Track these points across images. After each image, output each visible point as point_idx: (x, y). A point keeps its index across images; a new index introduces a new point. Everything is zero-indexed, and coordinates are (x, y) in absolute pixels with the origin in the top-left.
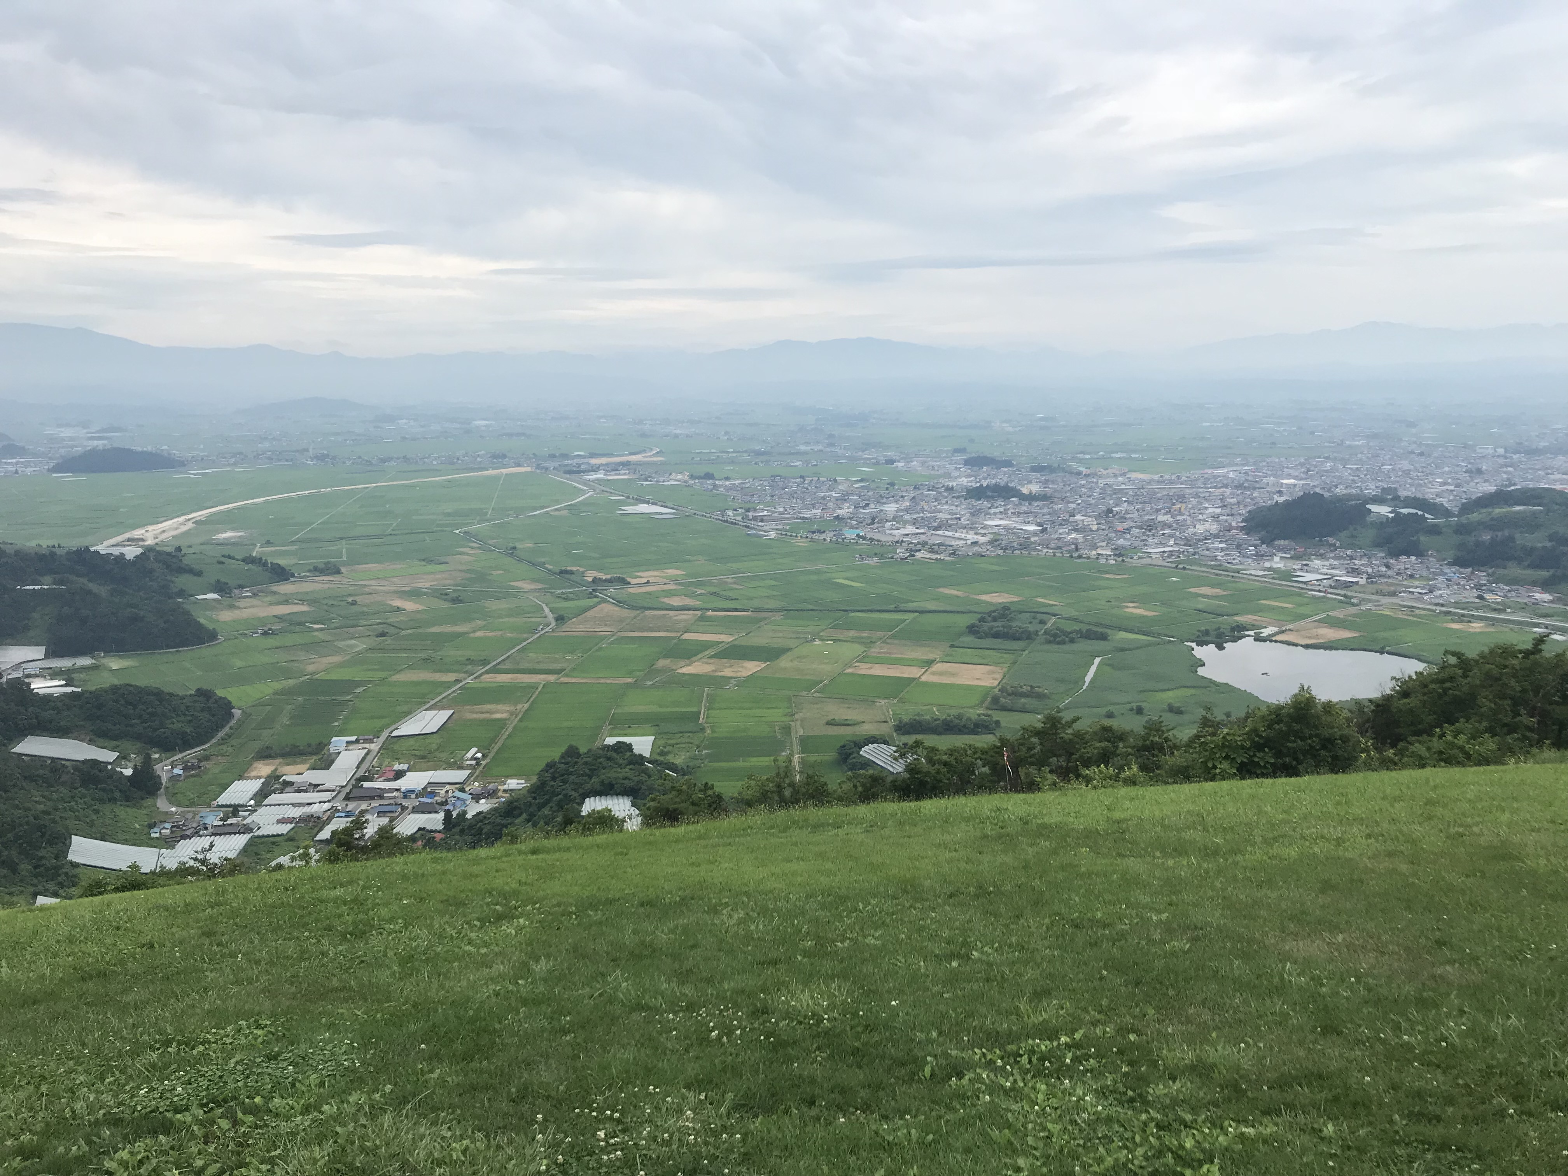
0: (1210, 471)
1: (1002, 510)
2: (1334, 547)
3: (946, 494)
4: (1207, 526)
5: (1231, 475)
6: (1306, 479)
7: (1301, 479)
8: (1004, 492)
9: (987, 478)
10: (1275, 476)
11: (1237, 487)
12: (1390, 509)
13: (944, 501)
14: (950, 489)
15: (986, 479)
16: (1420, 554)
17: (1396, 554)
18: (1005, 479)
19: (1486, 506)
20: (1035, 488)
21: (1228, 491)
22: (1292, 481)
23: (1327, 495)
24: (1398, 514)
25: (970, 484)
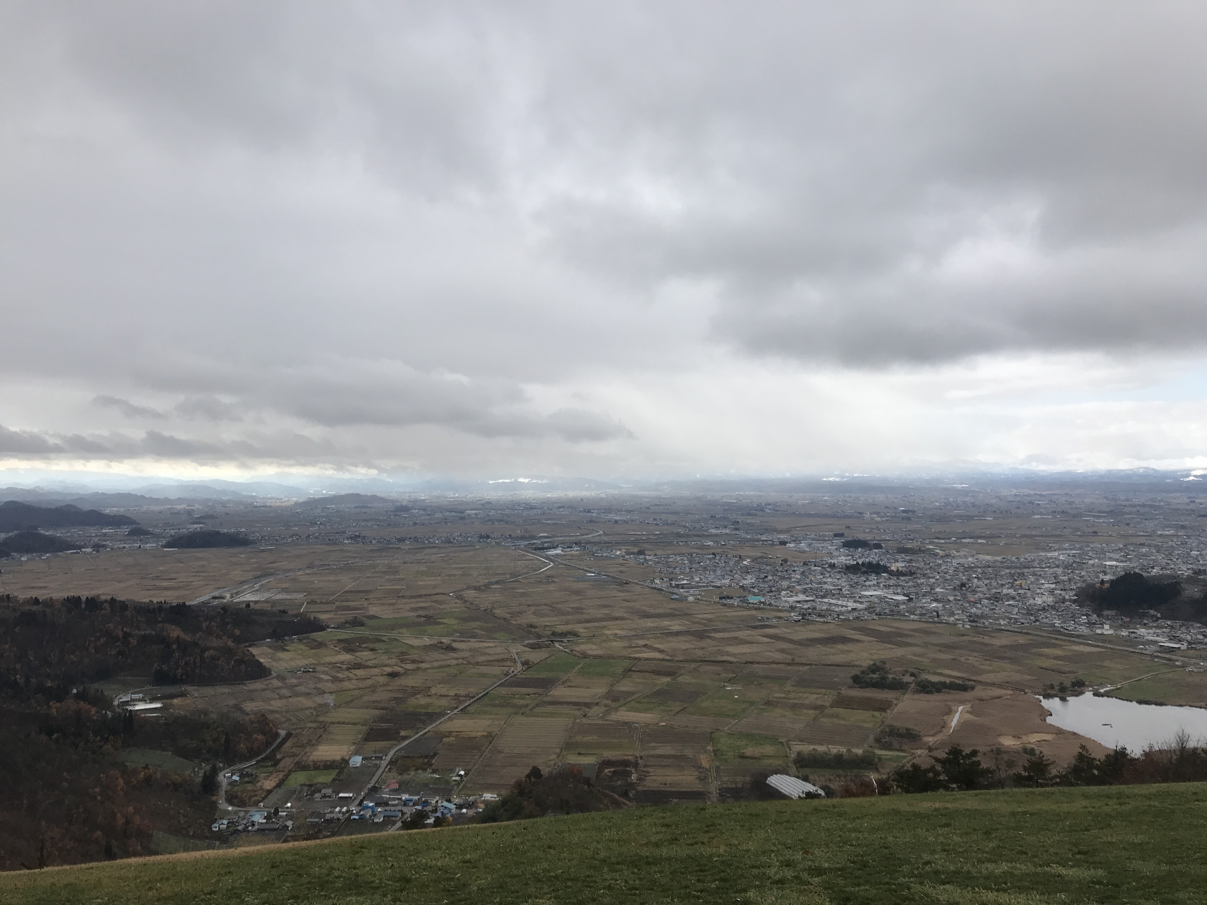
0: (1043, 554)
1: (875, 582)
2: (1155, 618)
3: (828, 569)
4: (1045, 598)
5: (1061, 557)
6: (1125, 561)
7: (1122, 561)
8: (875, 569)
9: (862, 557)
10: (1099, 559)
11: (1066, 567)
13: (828, 575)
14: (832, 566)
15: (860, 558)
18: (877, 559)
20: (901, 566)
21: (1060, 571)
22: (1114, 563)
23: (1145, 574)
25: (848, 562)
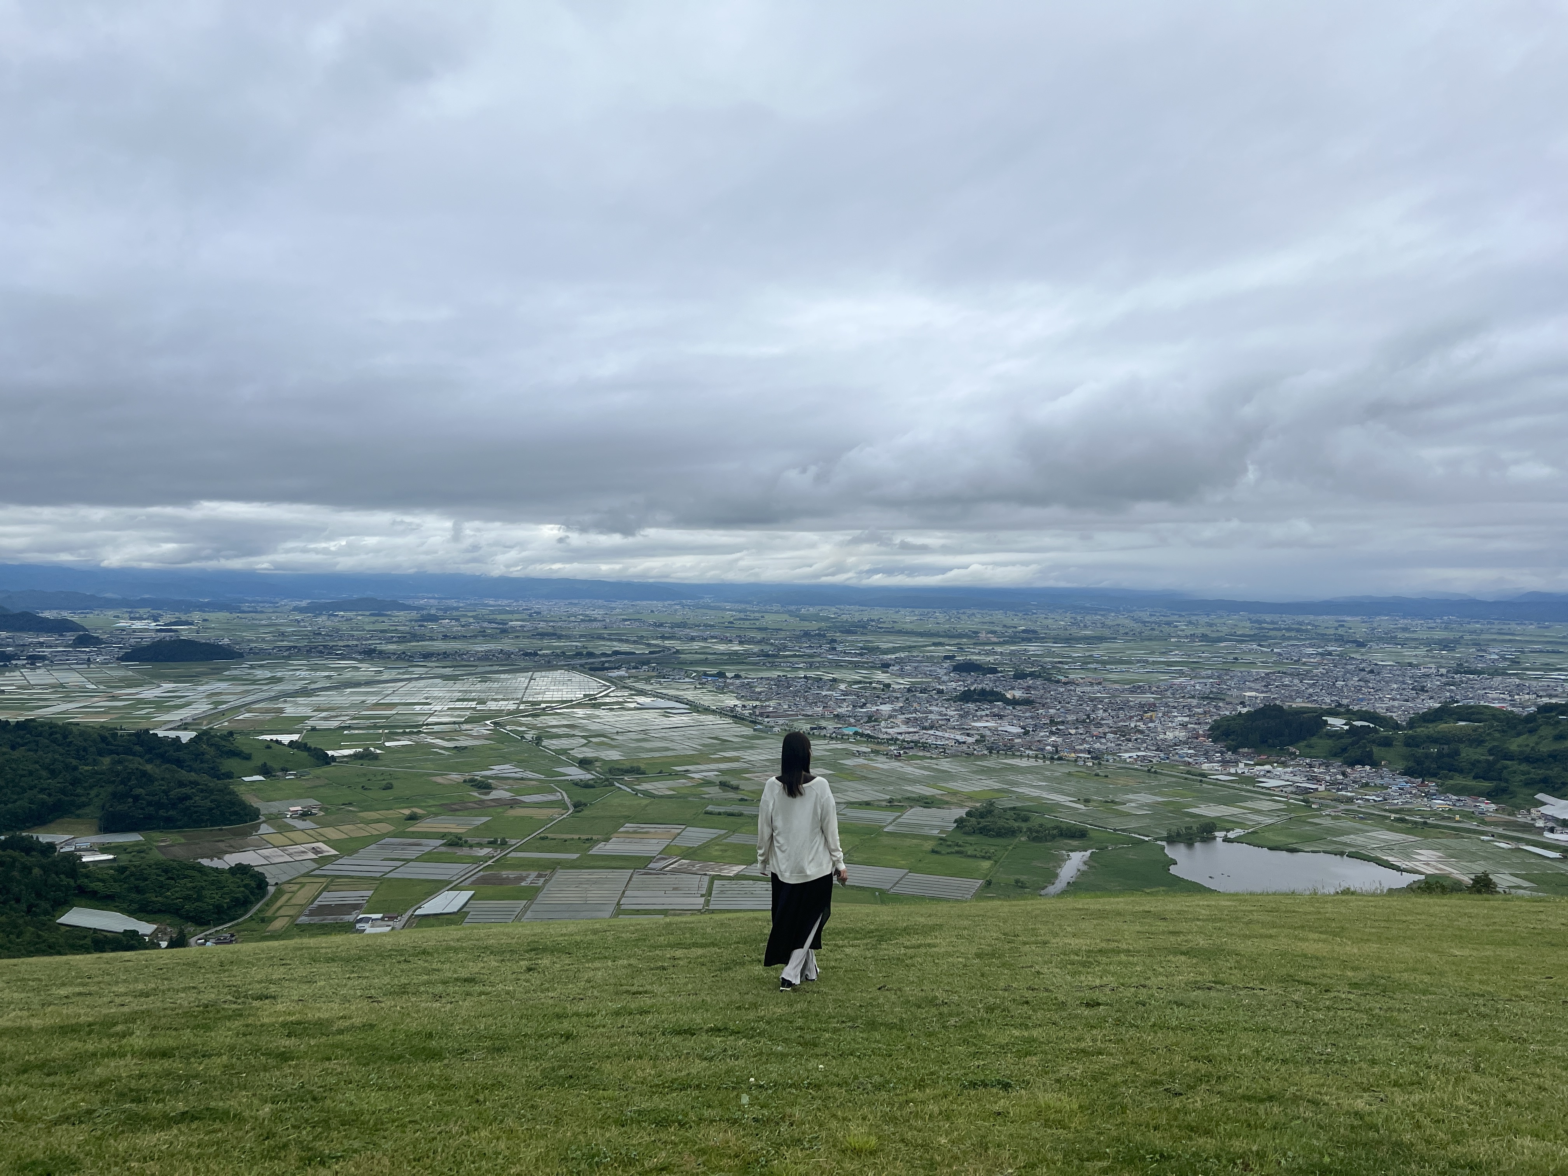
1: (988, 712)
2: (1293, 756)
3: (936, 696)
4: (1177, 733)
5: (1198, 687)
6: (1266, 692)
7: (1263, 692)
8: (990, 696)
9: (975, 682)
10: (1239, 689)
11: (1203, 698)
12: (1344, 722)
13: (935, 703)
14: (940, 692)
15: (972, 684)
16: (1374, 764)
17: (1352, 765)
18: (991, 685)
19: (1433, 721)
20: (1018, 694)
21: (1194, 702)
22: (1253, 694)
23: (1286, 707)
24: (1352, 726)
25: (958, 688)
